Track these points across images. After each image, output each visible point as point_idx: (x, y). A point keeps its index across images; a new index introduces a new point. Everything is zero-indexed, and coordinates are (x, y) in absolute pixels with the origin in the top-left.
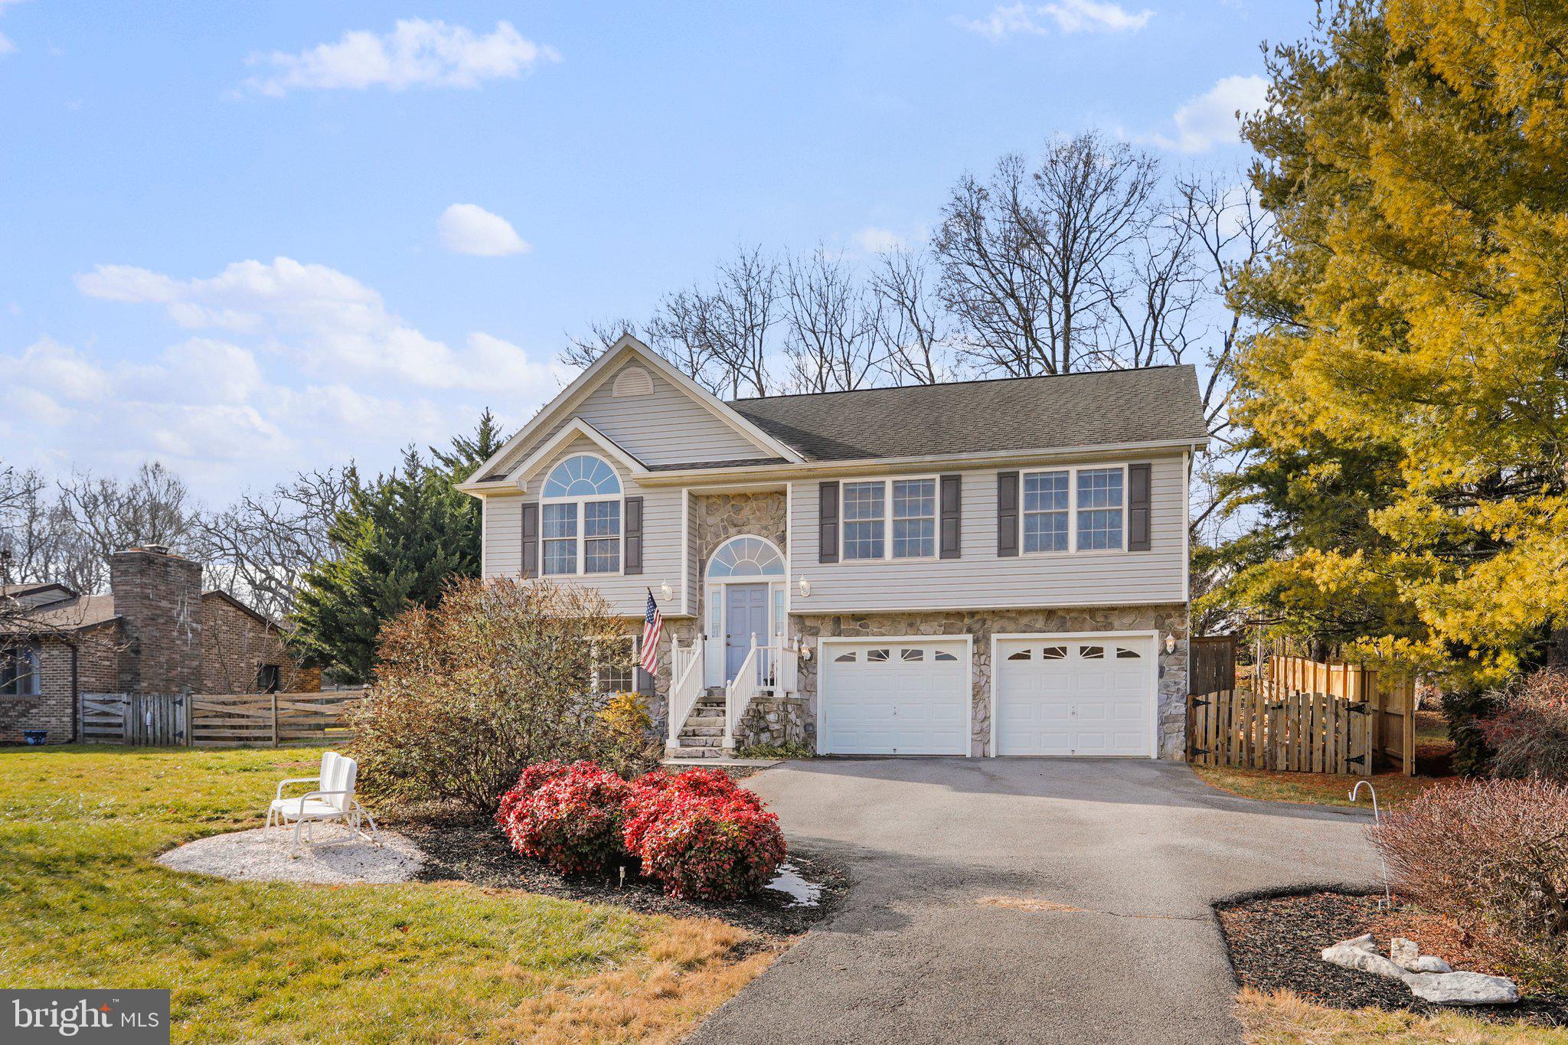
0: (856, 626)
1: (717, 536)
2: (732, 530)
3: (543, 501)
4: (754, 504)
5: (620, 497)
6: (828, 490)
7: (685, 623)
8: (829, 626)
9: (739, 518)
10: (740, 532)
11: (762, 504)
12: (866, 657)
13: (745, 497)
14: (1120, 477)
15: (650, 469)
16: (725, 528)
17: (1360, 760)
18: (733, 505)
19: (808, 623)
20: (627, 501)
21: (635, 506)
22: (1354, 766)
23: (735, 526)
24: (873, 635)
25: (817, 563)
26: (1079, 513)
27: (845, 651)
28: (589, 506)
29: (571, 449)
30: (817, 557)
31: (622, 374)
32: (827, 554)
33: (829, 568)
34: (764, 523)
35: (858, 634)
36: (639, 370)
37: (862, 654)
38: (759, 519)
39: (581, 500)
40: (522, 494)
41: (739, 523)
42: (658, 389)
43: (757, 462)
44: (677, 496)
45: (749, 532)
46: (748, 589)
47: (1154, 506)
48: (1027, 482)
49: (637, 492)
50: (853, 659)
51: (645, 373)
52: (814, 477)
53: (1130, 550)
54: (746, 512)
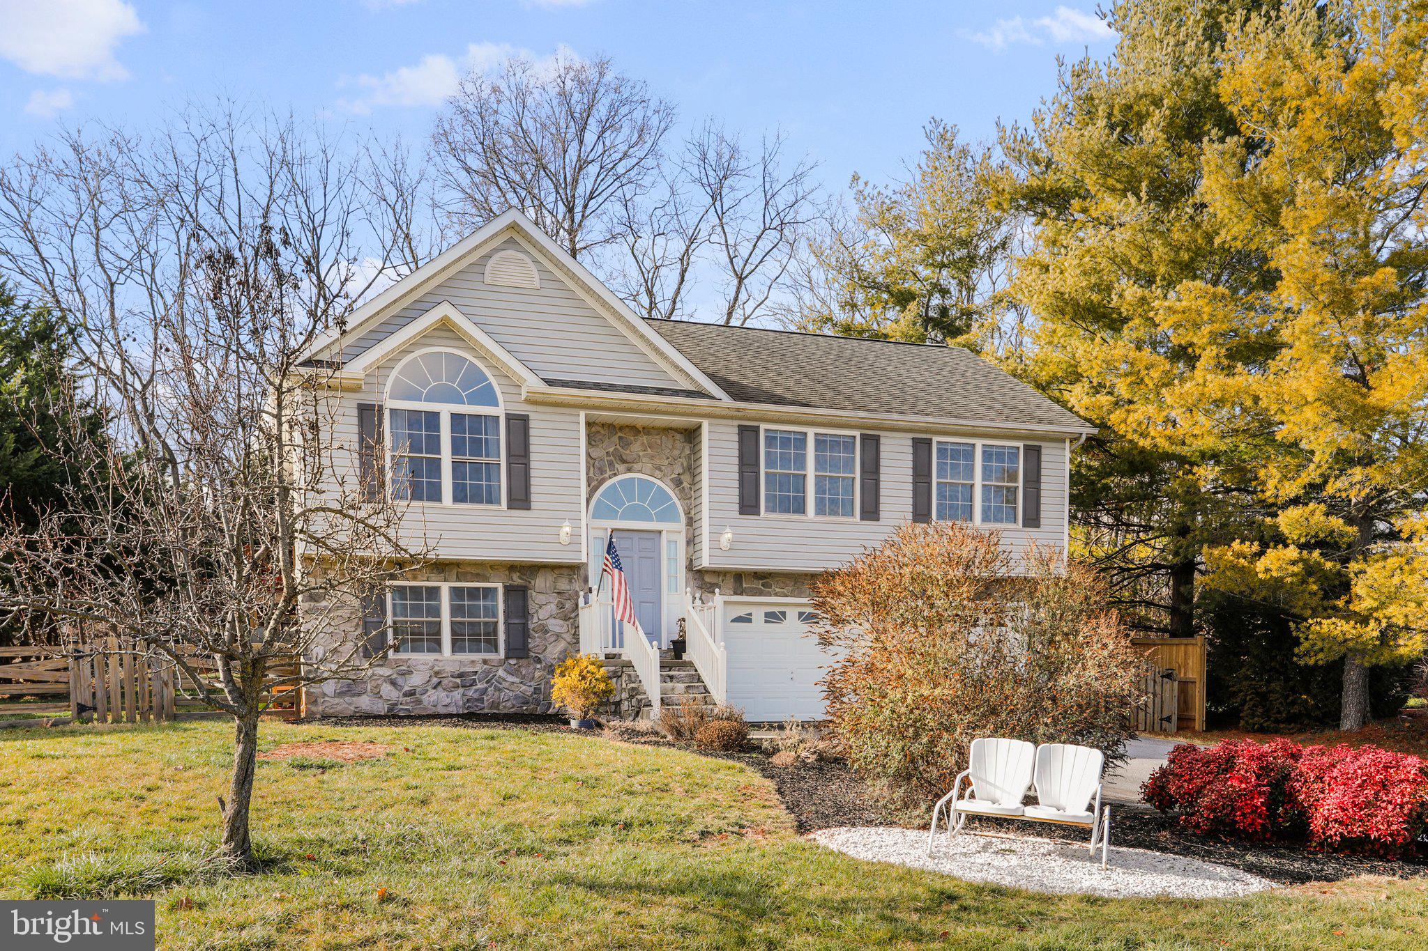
0: (758, 585)
1: (602, 471)
2: (621, 467)
3: (390, 404)
4: (645, 439)
5: (499, 411)
6: (748, 435)
7: (565, 572)
8: (730, 583)
9: (626, 453)
10: (629, 470)
11: (656, 439)
12: (763, 619)
13: (634, 429)
14: (1017, 455)
15: (550, 383)
16: (611, 464)
17: (1169, 719)
18: (620, 438)
19: (708, 579)
20: (509, 418)
21: (519, 425)
22: (1165, 724)
23: (624, 461)
24: (776, 595)
25: (736, 514)
26: (984, 486)
27: (741, 611)
28: (457, 419)
29: (427, 341)
30: (737, 507)
31: (496, 257)
32: (748, 505)
33: (749, 520)
34: (657, 462)
35: (761, 594)
36: (521, 255)
37: (758, 615)
38: (652, 457)
39: (445, 411)
40: (357, 389)
41: (629, 458)
42: (545, 284)
43: (659, 391)
44: (573, 419)
45: (640, 471)
46: (636, 536)
47: (1043, 486)
48: (939, 450)
49: (521, 409)
50: (750, 621)
51: (528, 260)
52: (732, 418)
53: (1024, 526)
54: (636, 447)
